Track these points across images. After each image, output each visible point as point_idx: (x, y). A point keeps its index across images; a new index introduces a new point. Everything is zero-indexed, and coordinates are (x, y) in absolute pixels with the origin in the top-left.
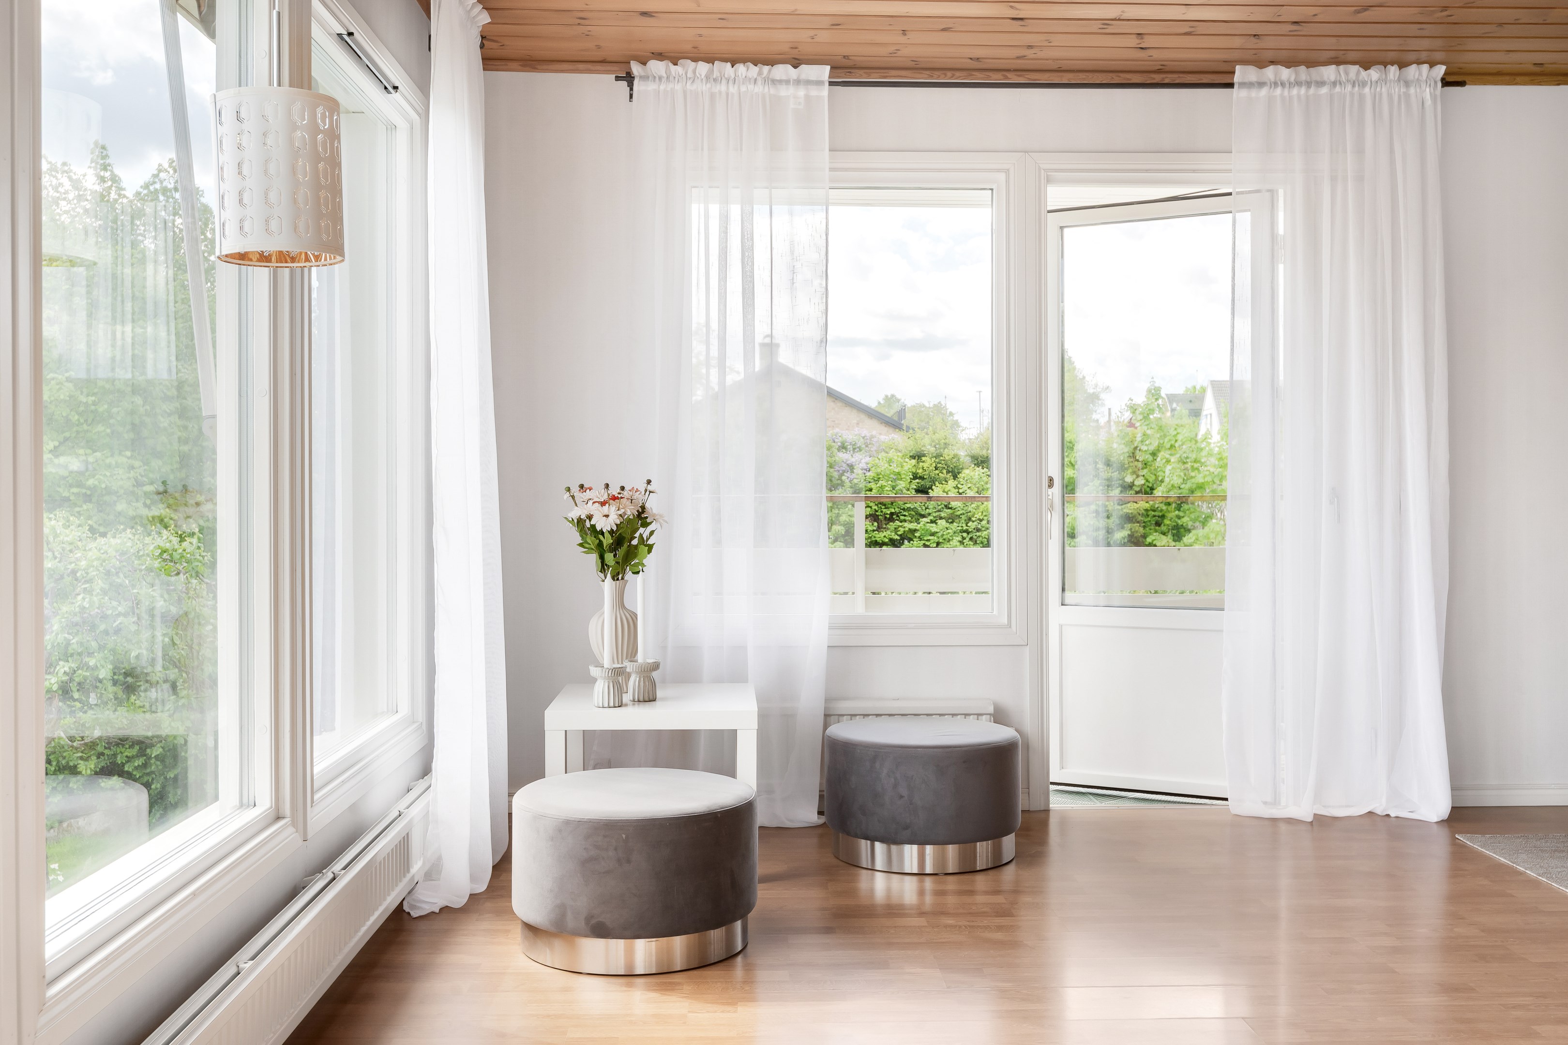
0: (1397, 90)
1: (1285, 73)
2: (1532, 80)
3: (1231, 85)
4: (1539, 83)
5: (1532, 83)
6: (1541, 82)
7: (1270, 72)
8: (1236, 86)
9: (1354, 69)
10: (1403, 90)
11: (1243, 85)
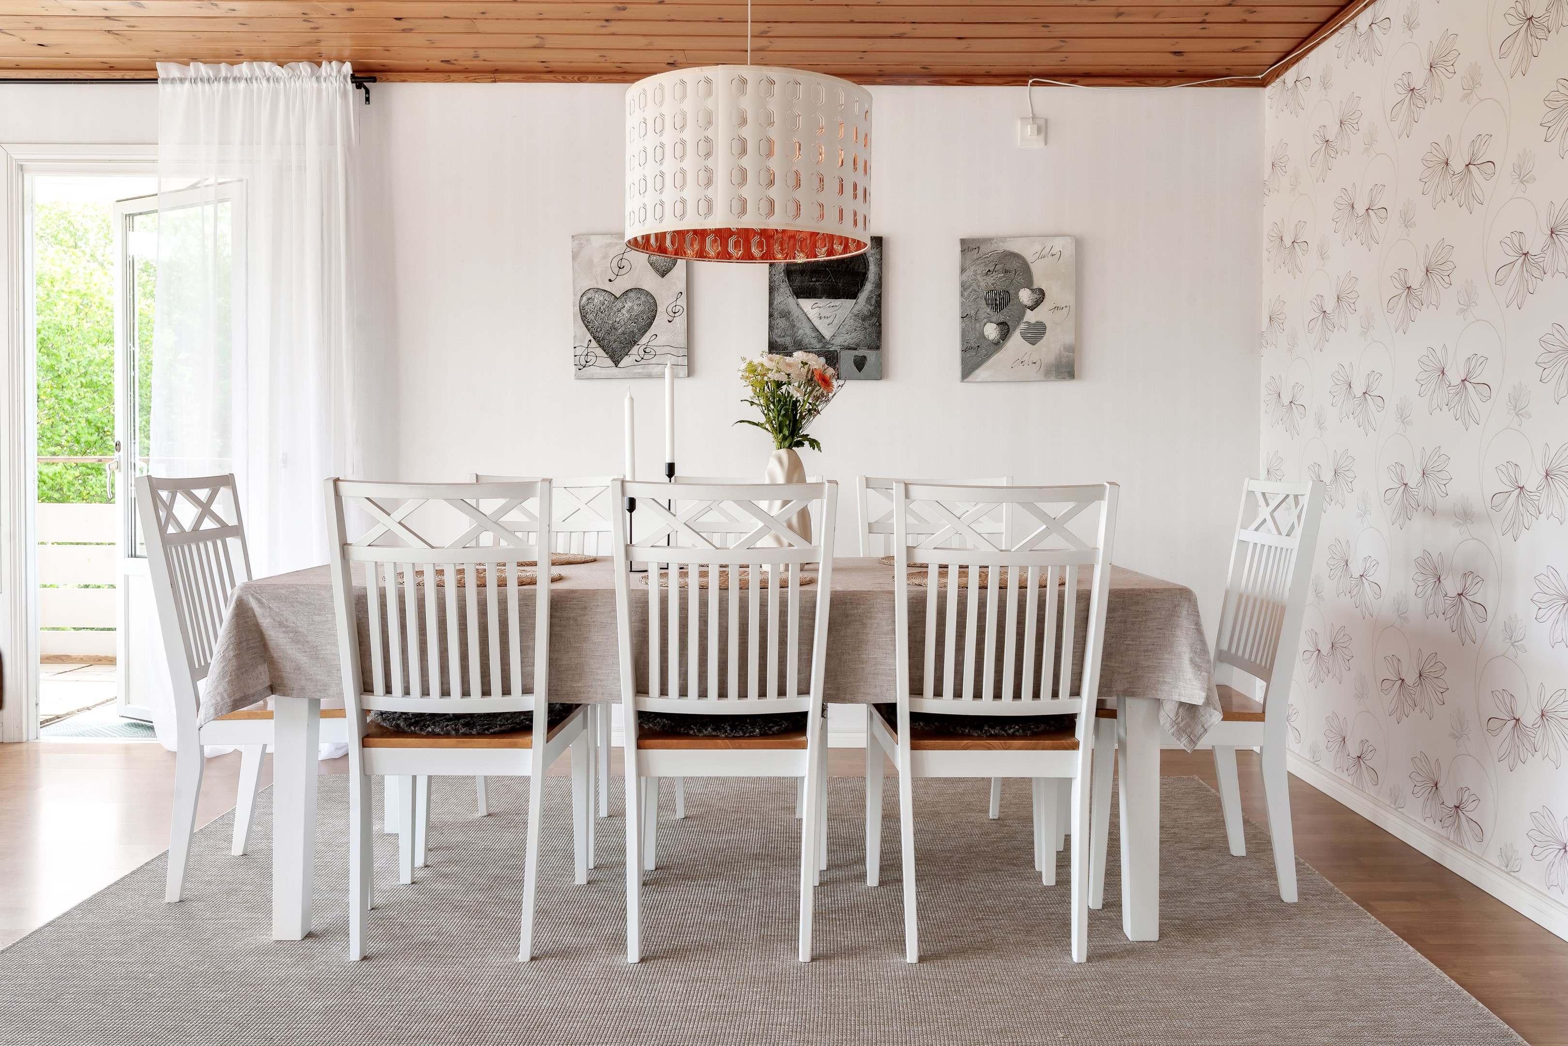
0: (311, 85)
1: (204, 70)
2: (467, 77)
3: (154, 80)
4: (475, 81)
5: (467, 80)
6: (475, 79)
7: (193, 69)
8: (159, 81)
9: (268, 67)
10: (315, 85)
11: (165, 80)
